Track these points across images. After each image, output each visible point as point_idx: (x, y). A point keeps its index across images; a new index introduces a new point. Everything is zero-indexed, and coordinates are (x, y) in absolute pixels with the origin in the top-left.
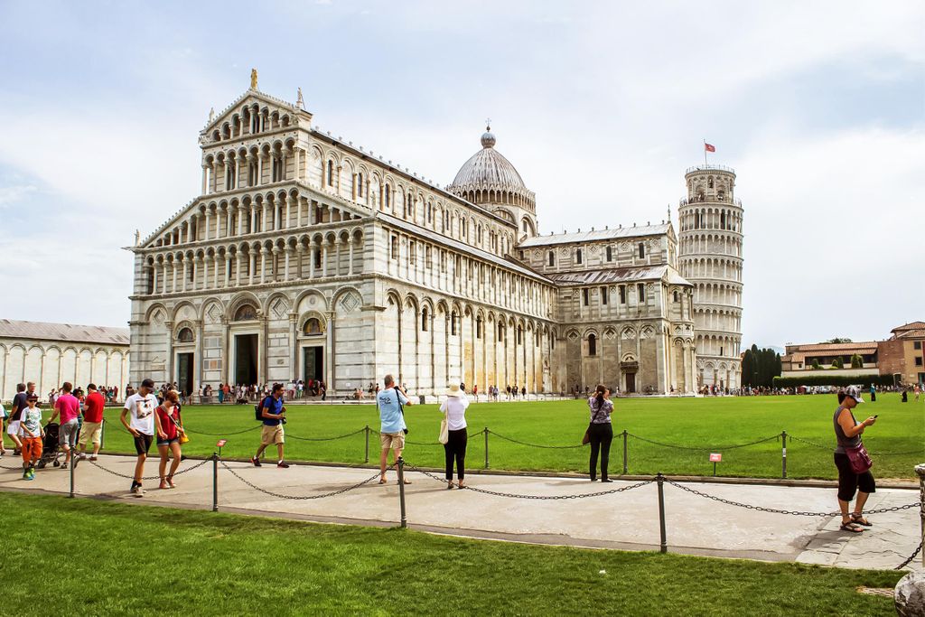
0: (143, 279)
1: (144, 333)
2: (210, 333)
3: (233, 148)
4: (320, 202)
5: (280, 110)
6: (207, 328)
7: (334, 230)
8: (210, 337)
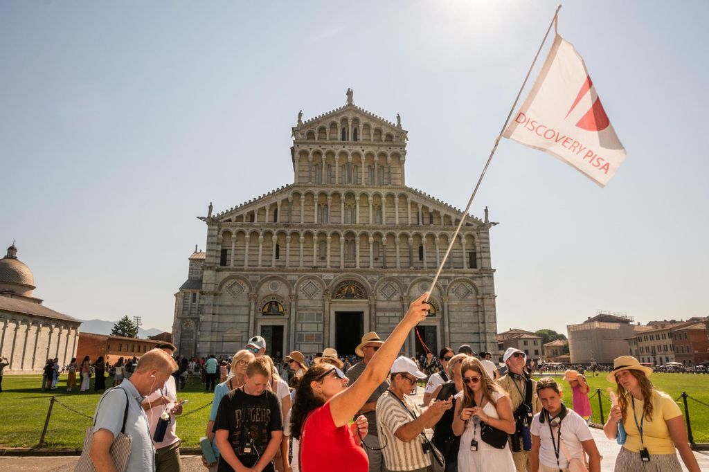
0: (217, 251)
1: (218, 303)
2: (306, 308)
3: (333, 149)
4: (431, 208)
5: (383, 127)
6: (301, 303)
7: (447, 232)
8: (305, 312)
